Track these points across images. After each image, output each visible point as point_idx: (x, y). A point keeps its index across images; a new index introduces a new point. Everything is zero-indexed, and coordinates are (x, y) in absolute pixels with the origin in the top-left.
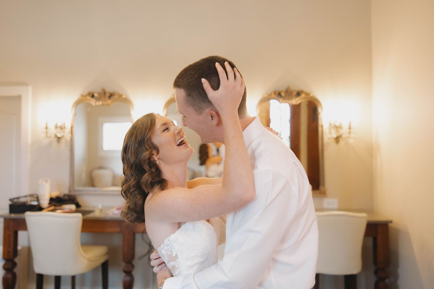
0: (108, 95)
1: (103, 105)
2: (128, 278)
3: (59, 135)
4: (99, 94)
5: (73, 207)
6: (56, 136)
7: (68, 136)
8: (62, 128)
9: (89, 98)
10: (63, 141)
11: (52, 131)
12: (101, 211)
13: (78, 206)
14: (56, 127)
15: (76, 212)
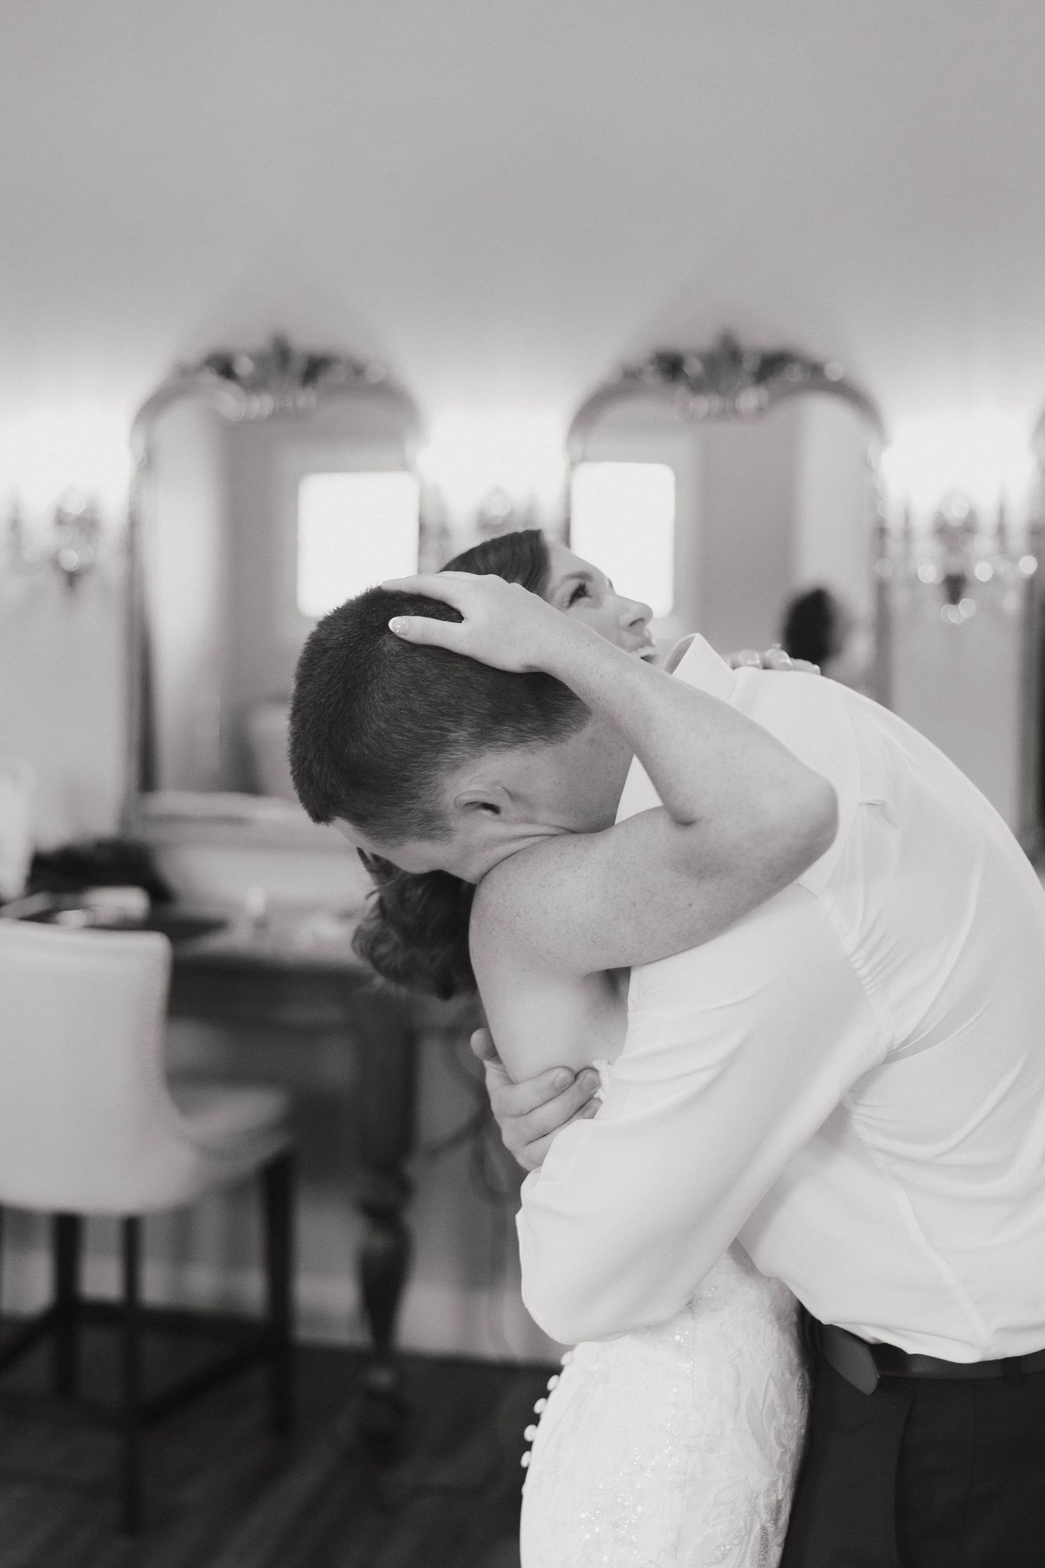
0: (298, 365)
1: (275, 416)
2: (380, 1242)
3: (72, 559)
4: (260, 360)
5: (132, 901)
6: (55, 562)
7: (110, 564)
8: (87, 525)
9: (211, 379)
10: (89, 587)
11: (42, 536)
12: (261, 924)
13: (159, 893)
14: (61, 520)
15: (148, 924)
